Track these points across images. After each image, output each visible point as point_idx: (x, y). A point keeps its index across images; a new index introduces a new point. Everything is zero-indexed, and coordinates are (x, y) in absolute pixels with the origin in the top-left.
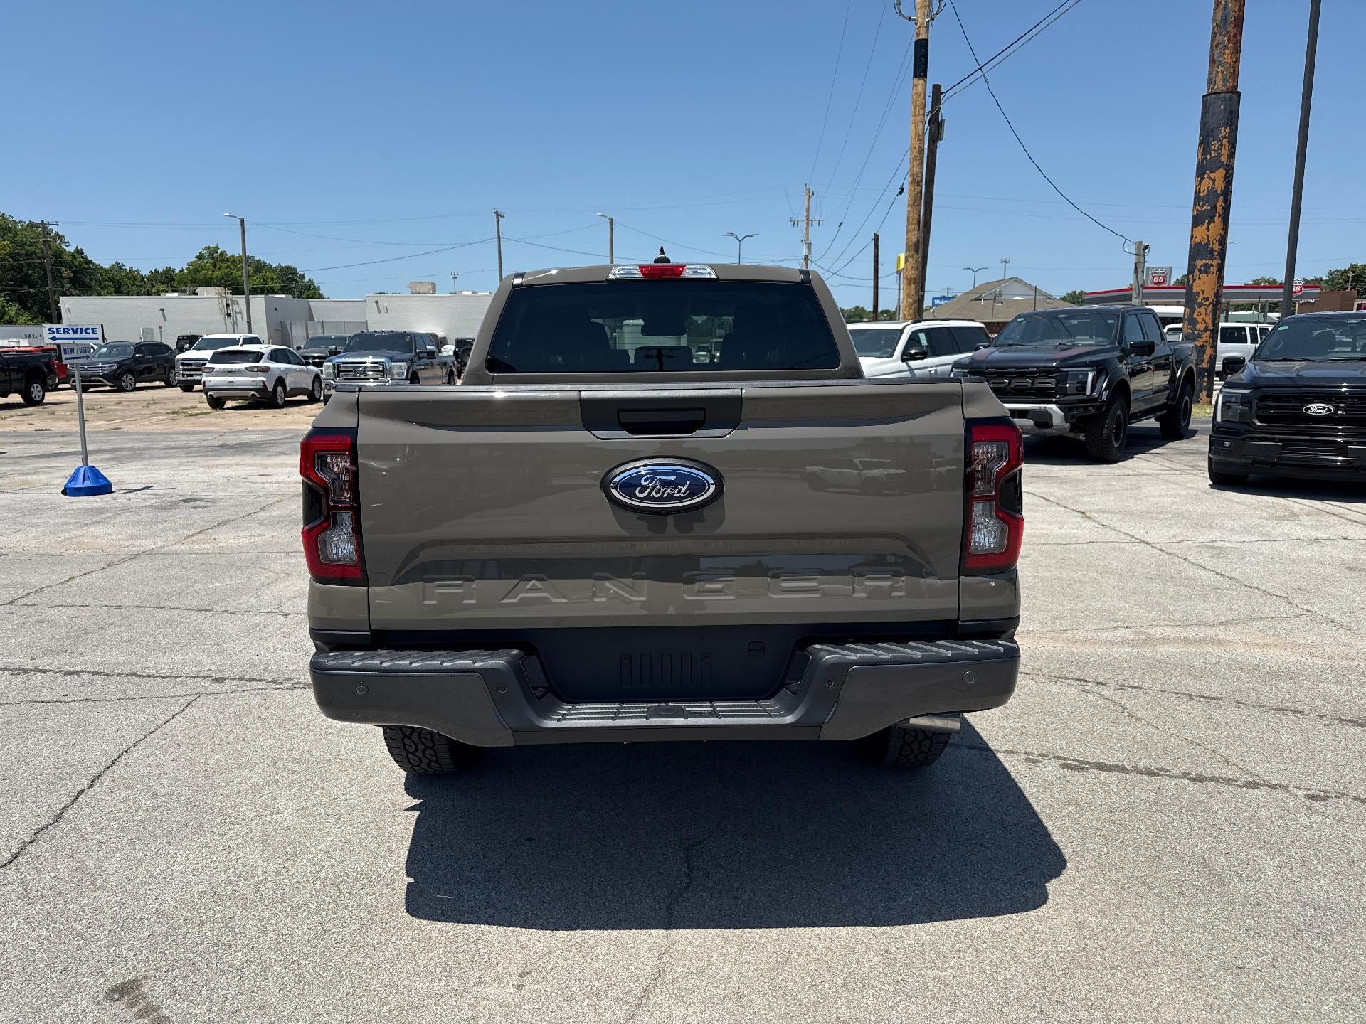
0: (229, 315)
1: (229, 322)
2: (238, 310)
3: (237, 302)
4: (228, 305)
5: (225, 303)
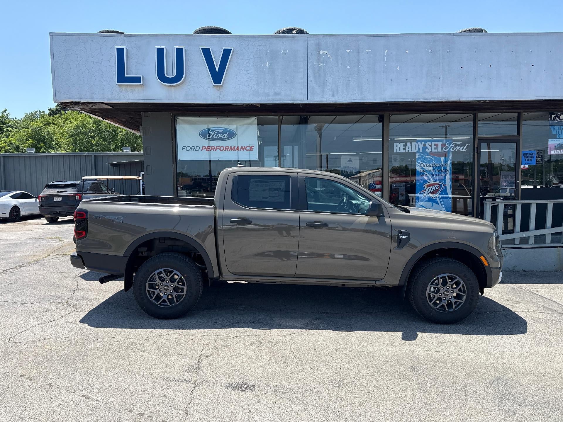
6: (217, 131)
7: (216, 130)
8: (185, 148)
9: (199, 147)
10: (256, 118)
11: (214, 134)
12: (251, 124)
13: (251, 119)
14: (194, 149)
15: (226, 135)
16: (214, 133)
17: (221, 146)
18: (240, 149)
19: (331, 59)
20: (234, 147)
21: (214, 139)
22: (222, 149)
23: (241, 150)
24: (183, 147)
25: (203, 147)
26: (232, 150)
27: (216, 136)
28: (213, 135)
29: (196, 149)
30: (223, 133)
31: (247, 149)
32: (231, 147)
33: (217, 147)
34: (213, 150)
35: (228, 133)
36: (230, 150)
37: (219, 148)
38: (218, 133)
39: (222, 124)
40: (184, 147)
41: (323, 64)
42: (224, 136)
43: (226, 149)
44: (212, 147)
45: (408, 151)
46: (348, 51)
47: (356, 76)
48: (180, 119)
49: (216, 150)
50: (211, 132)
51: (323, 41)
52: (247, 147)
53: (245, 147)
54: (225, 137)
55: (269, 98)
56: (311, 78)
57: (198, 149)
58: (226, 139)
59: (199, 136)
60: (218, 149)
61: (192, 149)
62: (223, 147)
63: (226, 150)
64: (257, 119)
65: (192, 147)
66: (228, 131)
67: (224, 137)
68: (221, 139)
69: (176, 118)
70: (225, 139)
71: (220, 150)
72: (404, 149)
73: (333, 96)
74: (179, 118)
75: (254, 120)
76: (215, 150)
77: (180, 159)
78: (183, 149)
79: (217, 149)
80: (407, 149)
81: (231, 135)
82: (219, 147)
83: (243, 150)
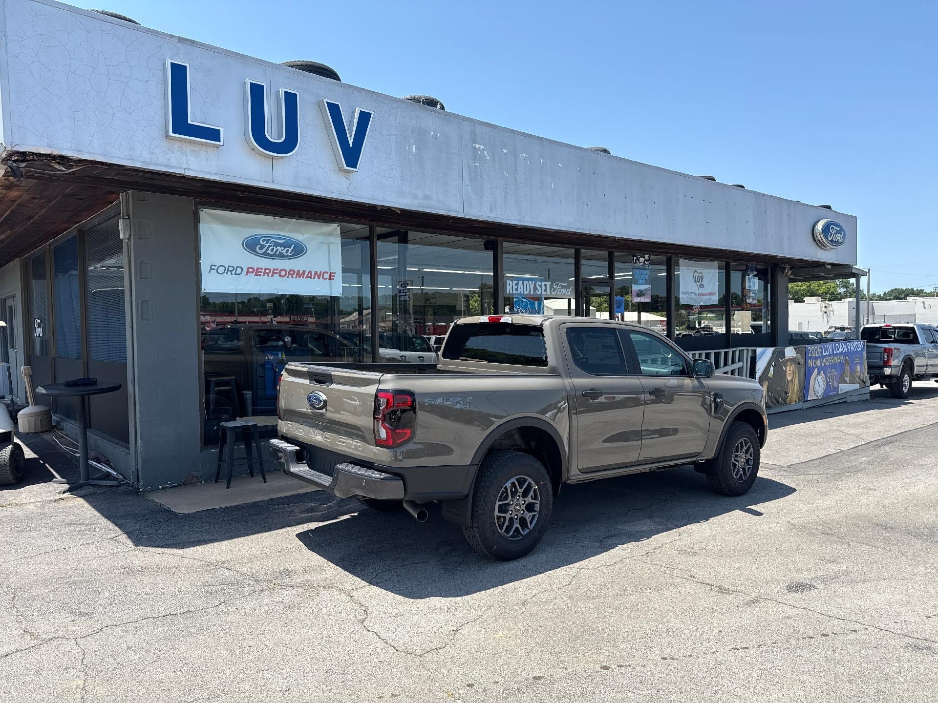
0: (825, 313)
1: (825, 316)
2: (831, 309)
3: (831, 304)
4: (825, 307)
5: (824, 306)
6: (274, 240)
7: (272, 240)
8: (216, 268)
9: (242, 268)
10: (338, 226)
11: (270, 246)
12: (330, 234)
13: (330, 226)
14: (233, 270)
15: (290, 250)
16: (269, 244)
17: (282, 268)
18: (313, 276)
19: (488, 158)
20: (304, 272)
21: (269, 255)
22: (283, 273)
23: (314, 278)
24: (211, 267)
25: (249, 268)
26: (299, 278)
27: (272, 250)
28: (268, 249)
29: (236, 271)
30: (285, 245)
31: (325, 277)
32: (298, 271)
33: (274, 270)
34: (268, 276)
35: (293, 245)
36: (296, 277)
37: (278, 272)
38: (277, 245)
39: (282, 230)
40: (213, 267)
41: (480, 164)
42: (287, 251)
43: (291, 273)
44: (265, 269)
45: (521, 292)
46: (505, 151)
47: (513, 187)
48: (206, 213)
49: (272, 276)
50: (263, 241)
51: (479, 129)
52: (324, 273)
53: (321, 272)
54: (289, 254)
55: (417, 201)
56: (467, 181)
57: (239, 271)
58: (290, 256)
59: (242, 247)
60: (276, 273)
61: (228, 271)
62: (285, 271)
63: (290, 276)
64: (339, 228)
65: (229, 267)
66: (293, 243)
67: (286, 253)
68: (281, 256)
69: (199, 209)
70: (287, 256)
71: (280, 276)
72: (517, 290)
73: (491, 211)
74: (203, 209)
75: (334, 228)
76: (270, 274)
77: (205, 290)
78: (211, 269)
79: (274, 273)
80: (519, 290)
81: (299, 250)
82: (277, 269)
83: (319, 278)
